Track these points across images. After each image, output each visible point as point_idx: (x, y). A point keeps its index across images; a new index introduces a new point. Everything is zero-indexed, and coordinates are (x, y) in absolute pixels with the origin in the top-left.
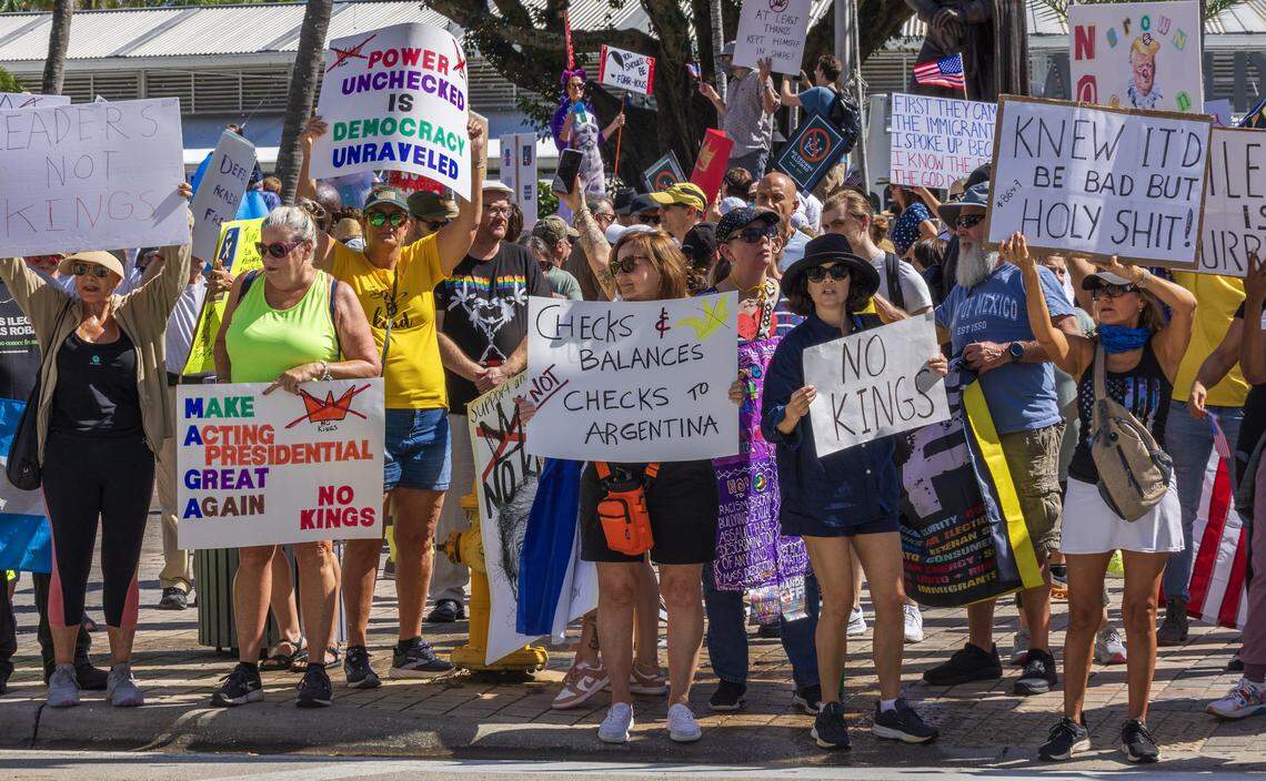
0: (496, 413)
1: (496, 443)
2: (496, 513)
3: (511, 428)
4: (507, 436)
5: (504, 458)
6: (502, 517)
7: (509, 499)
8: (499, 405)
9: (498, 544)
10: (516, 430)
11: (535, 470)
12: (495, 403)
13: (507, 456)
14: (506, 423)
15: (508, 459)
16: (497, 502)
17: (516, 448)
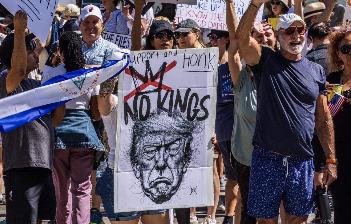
0: (144, 65)
1: (140, 83)
2: (131, 123)
3: (153, 78)
4: (149, 81)
5: (144, 93)
6: (136, 127)
7: (144, 118)
8: (148, 62)
9: (129, 141)
10: (158, 80)
11: (168, 108)
12: (145, 59)
13: (147, 92)
14: (151, 74)
15: (147, 95)
16: (134, 117)
17: (155, 91)
